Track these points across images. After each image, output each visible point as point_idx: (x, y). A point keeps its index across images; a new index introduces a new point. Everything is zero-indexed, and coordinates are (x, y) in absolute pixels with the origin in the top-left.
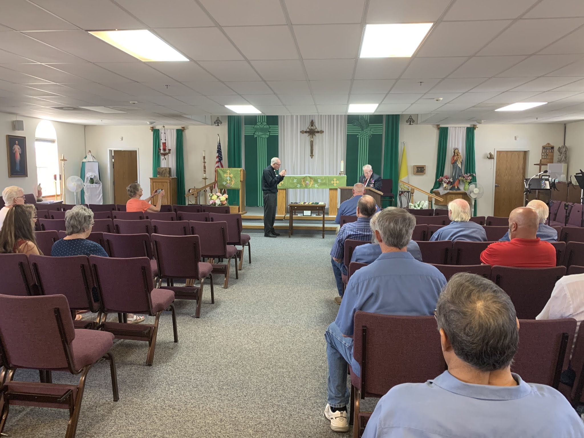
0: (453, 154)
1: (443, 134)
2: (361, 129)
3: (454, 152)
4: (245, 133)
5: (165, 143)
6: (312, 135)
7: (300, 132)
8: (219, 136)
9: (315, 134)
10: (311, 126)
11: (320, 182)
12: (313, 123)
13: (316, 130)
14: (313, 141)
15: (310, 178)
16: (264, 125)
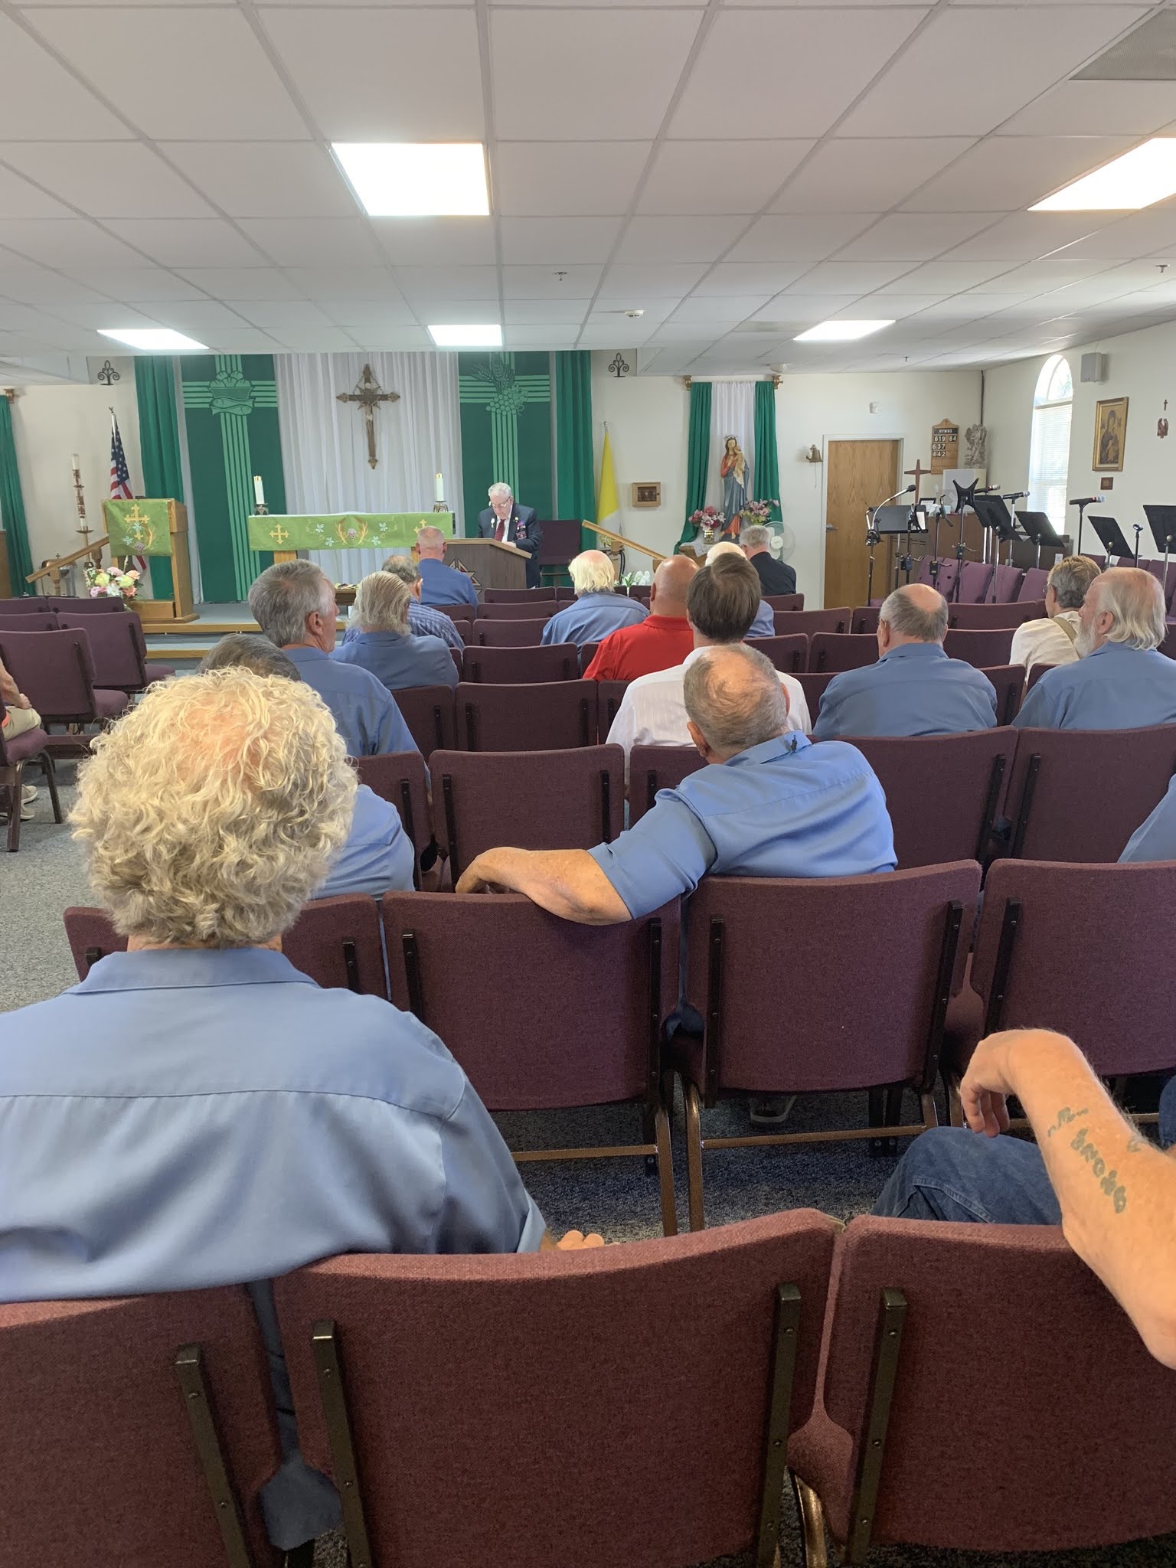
0: (725, 451)
1: (701, 398)
2: (494, 389)
3: (727, 446)
4: (185, 403)
6: (369, 404)
7: (337, 397)
8: (113, 413)
9: (378, 402)
10: (365, 383)
11: (384, 530)
12: (370, 374)
13: (378, 394)
14: (372, 422)
15: (359, 520)
16: (238, 381)
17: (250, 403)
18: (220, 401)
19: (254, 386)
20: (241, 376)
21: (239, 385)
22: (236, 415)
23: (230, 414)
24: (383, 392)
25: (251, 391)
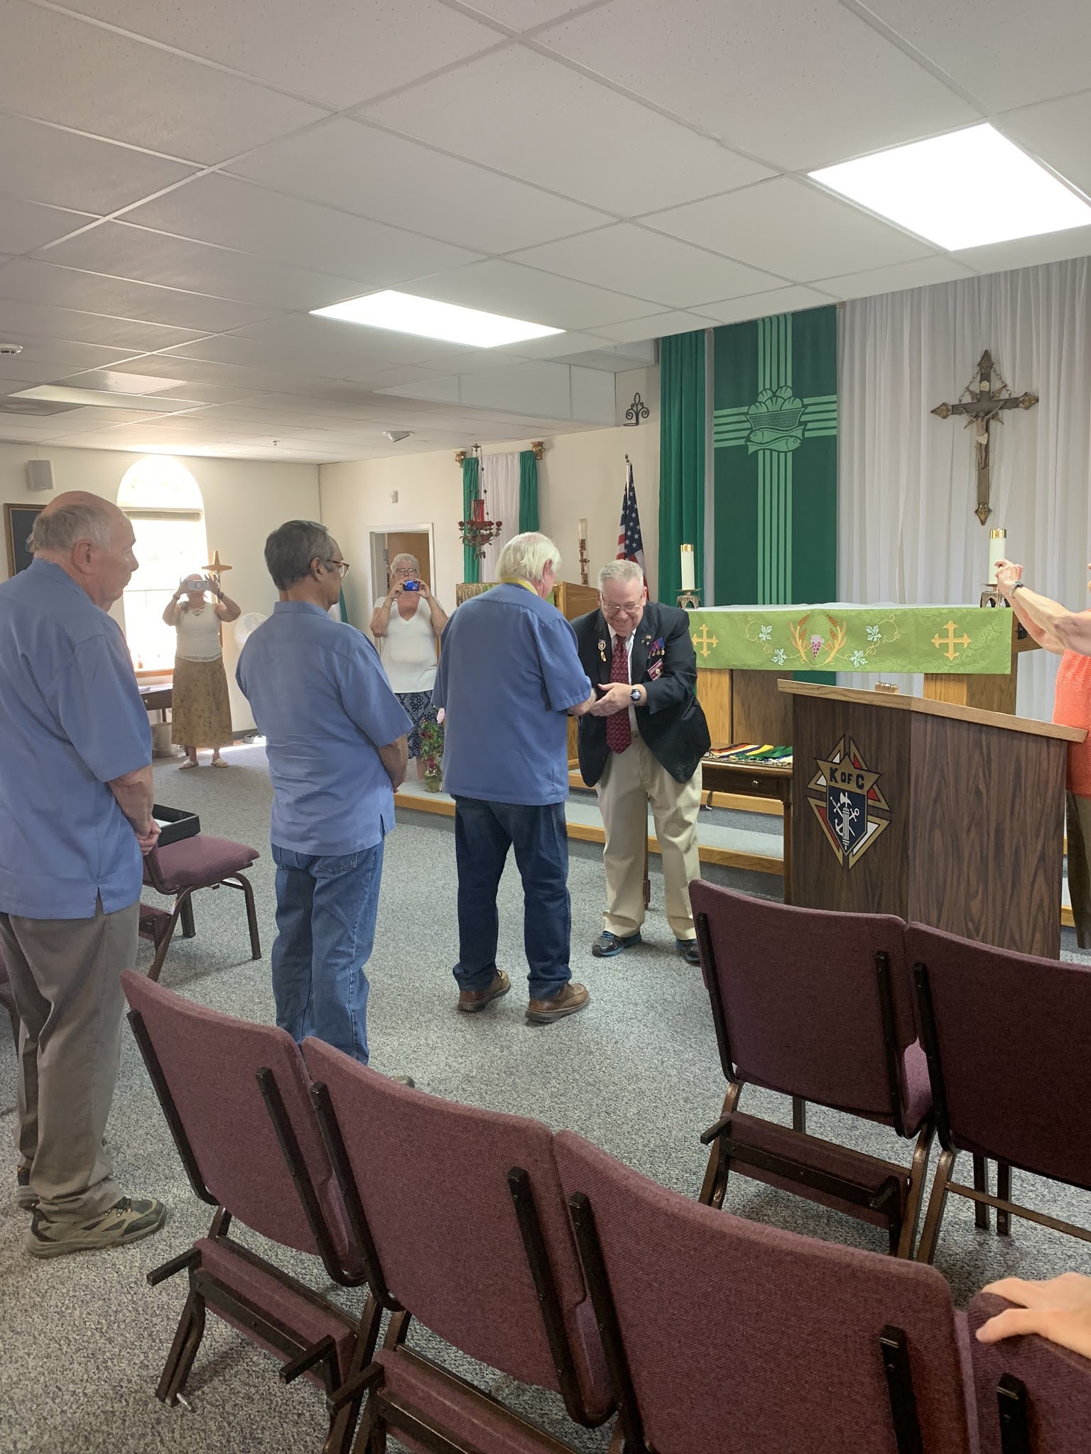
4: (716, 441)
5: (482, 502)
6: (983, 417)
7: (932, 412)
8: (628, 461)
9: (1000, 412)
10: (980, 382)
11: (875, 640)
12: (991, 366)
13: (1002, 397)
14: (987, 446)
15: (832, 619)
16: (785, 401)
17: (798, 433)
18: (759, 433)
19: (805, 406)
20: (789, 393)
21: (787, 406)
22: (779, 452)
23: (771, 450)
24: (1010, 394)
25: (804, 414)
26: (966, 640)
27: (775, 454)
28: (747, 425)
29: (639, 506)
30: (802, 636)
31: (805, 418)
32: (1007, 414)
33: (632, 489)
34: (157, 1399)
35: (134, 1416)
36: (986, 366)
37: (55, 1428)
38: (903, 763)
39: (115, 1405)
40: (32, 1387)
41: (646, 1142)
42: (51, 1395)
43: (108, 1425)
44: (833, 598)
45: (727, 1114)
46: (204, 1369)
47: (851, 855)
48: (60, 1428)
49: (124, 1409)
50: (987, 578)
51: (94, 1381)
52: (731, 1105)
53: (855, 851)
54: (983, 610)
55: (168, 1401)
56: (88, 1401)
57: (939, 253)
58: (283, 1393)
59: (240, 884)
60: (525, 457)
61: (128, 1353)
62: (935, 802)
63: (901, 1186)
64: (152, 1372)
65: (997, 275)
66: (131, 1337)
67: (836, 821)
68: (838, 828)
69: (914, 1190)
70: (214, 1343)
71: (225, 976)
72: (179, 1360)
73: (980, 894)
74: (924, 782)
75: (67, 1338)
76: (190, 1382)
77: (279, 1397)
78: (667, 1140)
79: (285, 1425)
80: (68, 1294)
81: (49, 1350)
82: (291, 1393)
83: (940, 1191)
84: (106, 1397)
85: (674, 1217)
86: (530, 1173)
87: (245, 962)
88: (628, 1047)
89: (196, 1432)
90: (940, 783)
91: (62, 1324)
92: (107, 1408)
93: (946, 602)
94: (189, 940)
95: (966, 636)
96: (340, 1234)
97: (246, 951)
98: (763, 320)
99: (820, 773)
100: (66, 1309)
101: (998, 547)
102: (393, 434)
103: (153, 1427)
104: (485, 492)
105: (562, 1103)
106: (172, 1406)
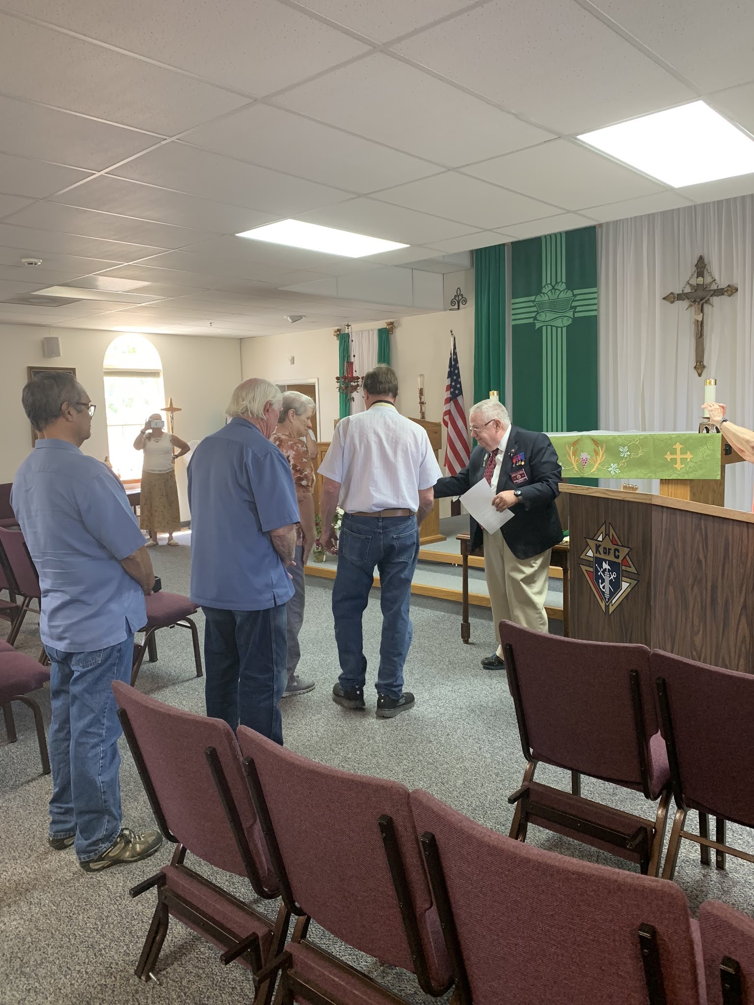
4: (513, 320)
5: (352, 364)
6: (699, 302)
7: (664, 299)
8: (452, 334)
9: (711, 298)
10: (697, 277)
11: (626, 456)
12: (704, 266)
13: (712, 288)
14: (702, 322)
15: (596, 441)
16: (561, 292)
17: (570, 314)
18: (543, 314)
19: (575, 296)
20: (564, 286)
21: (562, 295)
22: (557, 327)
23: (552, 326)
24: (718, 286)
25: (573, 301)
26: (689, 456)
27: (554, 329)
28: (535, 309)
29: (460, 365)
30: (574, 453)
31: (574, 304)
32: (715, 300)
33: (455, 353)
34: (136, 977)
35: (120, 988)
36: (701, 267)
37: (67, 995)
38: (647, 542)
39: (108, 980)
40: (51, 968)
41: (470, 803)
42: (64, 973)
43: (102, 994)
44: (596, 428)
45: (526, 783)
46: (167, 957)
47: (611, 604)
48: (70, 996)
49: (114, 983)
50: (704, 414)
51: (93, 964)
52: (529, 776)
53: (613, 602)
54: (701, 435)
55: (143, 978)
56: (89, 977)
57: (667, 189)
58: (221, 973)
59: (189, 625)
60: (381, 331)
61: (116, 945)
62: (669, 567)
63: (649, 833)
64: (132, 958)
65: (708, 204)
66: (117, 934)
67: (600, 581)
68: (601, 586)
69: (657, 837)
70: (174, 939)
71: (178, 688)
72: (151, 949)
73: (701, 633)
74: (661, 554)
75: (74, 934)
76: (158, 965)
77: (219, 976)
78: (484, 802)
79: (223, 995)
80: (74, 904)
81: (62, 943)
82: (227, 973)
83: (677, 836)
84: (101, 975)
85: (495, 848)
86: (394, 818)
87: (192, 679)
88: (456, 738)
89: (162, 999)
90: (672, 554)
91: (71, 925)
92: (102, 982)
93: (675, 430)
94: (154, 664)
95: (689, 453)
96: (261, 862)
97: (192, 671)
98: (545, 236)
99: (588, 547)
100: (73, 914)
101: (710, 390)
102: (291, 317)
103: (133, 996)
104: (354, 356)
105: (411, 776)
106: (146, 982)
